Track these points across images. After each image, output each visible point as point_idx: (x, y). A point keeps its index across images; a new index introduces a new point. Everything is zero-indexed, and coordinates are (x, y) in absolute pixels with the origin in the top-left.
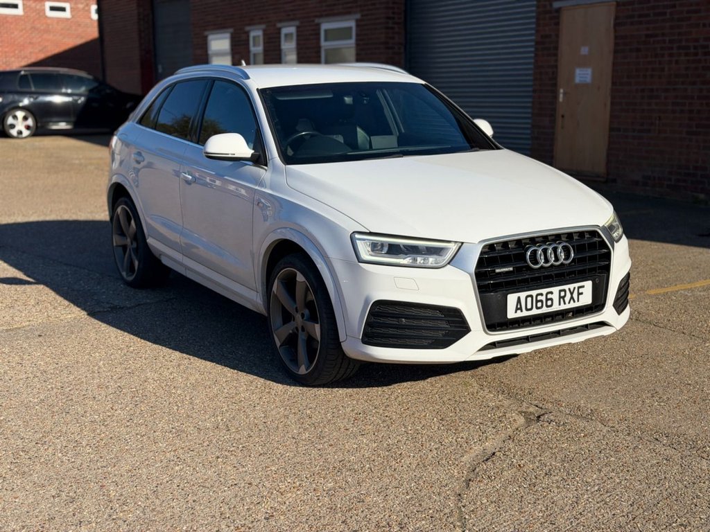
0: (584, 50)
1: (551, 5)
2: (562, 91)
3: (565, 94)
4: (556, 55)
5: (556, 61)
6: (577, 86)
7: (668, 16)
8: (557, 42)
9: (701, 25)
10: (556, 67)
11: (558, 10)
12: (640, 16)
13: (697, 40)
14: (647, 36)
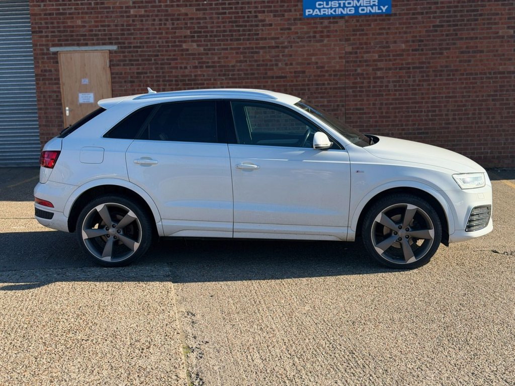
0: (85, 81)
1: (48, 50)
2: (67, 108)
3: (70, 111)
4: (58, 84)
5: (59, 88)
6: (81, 105)
7: (153, 61)
8: (58, 75)
9: (179, 68)
10: (59, 92)
11: (56, 53)
12: (130, 60)
13: (177, 76)
14: (138, 73)
